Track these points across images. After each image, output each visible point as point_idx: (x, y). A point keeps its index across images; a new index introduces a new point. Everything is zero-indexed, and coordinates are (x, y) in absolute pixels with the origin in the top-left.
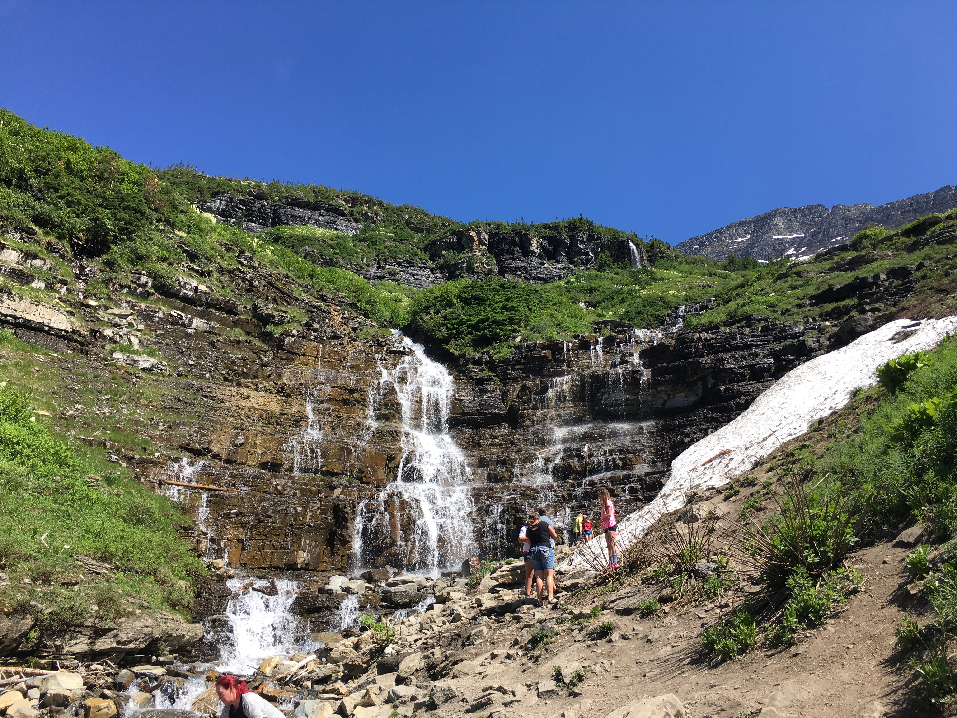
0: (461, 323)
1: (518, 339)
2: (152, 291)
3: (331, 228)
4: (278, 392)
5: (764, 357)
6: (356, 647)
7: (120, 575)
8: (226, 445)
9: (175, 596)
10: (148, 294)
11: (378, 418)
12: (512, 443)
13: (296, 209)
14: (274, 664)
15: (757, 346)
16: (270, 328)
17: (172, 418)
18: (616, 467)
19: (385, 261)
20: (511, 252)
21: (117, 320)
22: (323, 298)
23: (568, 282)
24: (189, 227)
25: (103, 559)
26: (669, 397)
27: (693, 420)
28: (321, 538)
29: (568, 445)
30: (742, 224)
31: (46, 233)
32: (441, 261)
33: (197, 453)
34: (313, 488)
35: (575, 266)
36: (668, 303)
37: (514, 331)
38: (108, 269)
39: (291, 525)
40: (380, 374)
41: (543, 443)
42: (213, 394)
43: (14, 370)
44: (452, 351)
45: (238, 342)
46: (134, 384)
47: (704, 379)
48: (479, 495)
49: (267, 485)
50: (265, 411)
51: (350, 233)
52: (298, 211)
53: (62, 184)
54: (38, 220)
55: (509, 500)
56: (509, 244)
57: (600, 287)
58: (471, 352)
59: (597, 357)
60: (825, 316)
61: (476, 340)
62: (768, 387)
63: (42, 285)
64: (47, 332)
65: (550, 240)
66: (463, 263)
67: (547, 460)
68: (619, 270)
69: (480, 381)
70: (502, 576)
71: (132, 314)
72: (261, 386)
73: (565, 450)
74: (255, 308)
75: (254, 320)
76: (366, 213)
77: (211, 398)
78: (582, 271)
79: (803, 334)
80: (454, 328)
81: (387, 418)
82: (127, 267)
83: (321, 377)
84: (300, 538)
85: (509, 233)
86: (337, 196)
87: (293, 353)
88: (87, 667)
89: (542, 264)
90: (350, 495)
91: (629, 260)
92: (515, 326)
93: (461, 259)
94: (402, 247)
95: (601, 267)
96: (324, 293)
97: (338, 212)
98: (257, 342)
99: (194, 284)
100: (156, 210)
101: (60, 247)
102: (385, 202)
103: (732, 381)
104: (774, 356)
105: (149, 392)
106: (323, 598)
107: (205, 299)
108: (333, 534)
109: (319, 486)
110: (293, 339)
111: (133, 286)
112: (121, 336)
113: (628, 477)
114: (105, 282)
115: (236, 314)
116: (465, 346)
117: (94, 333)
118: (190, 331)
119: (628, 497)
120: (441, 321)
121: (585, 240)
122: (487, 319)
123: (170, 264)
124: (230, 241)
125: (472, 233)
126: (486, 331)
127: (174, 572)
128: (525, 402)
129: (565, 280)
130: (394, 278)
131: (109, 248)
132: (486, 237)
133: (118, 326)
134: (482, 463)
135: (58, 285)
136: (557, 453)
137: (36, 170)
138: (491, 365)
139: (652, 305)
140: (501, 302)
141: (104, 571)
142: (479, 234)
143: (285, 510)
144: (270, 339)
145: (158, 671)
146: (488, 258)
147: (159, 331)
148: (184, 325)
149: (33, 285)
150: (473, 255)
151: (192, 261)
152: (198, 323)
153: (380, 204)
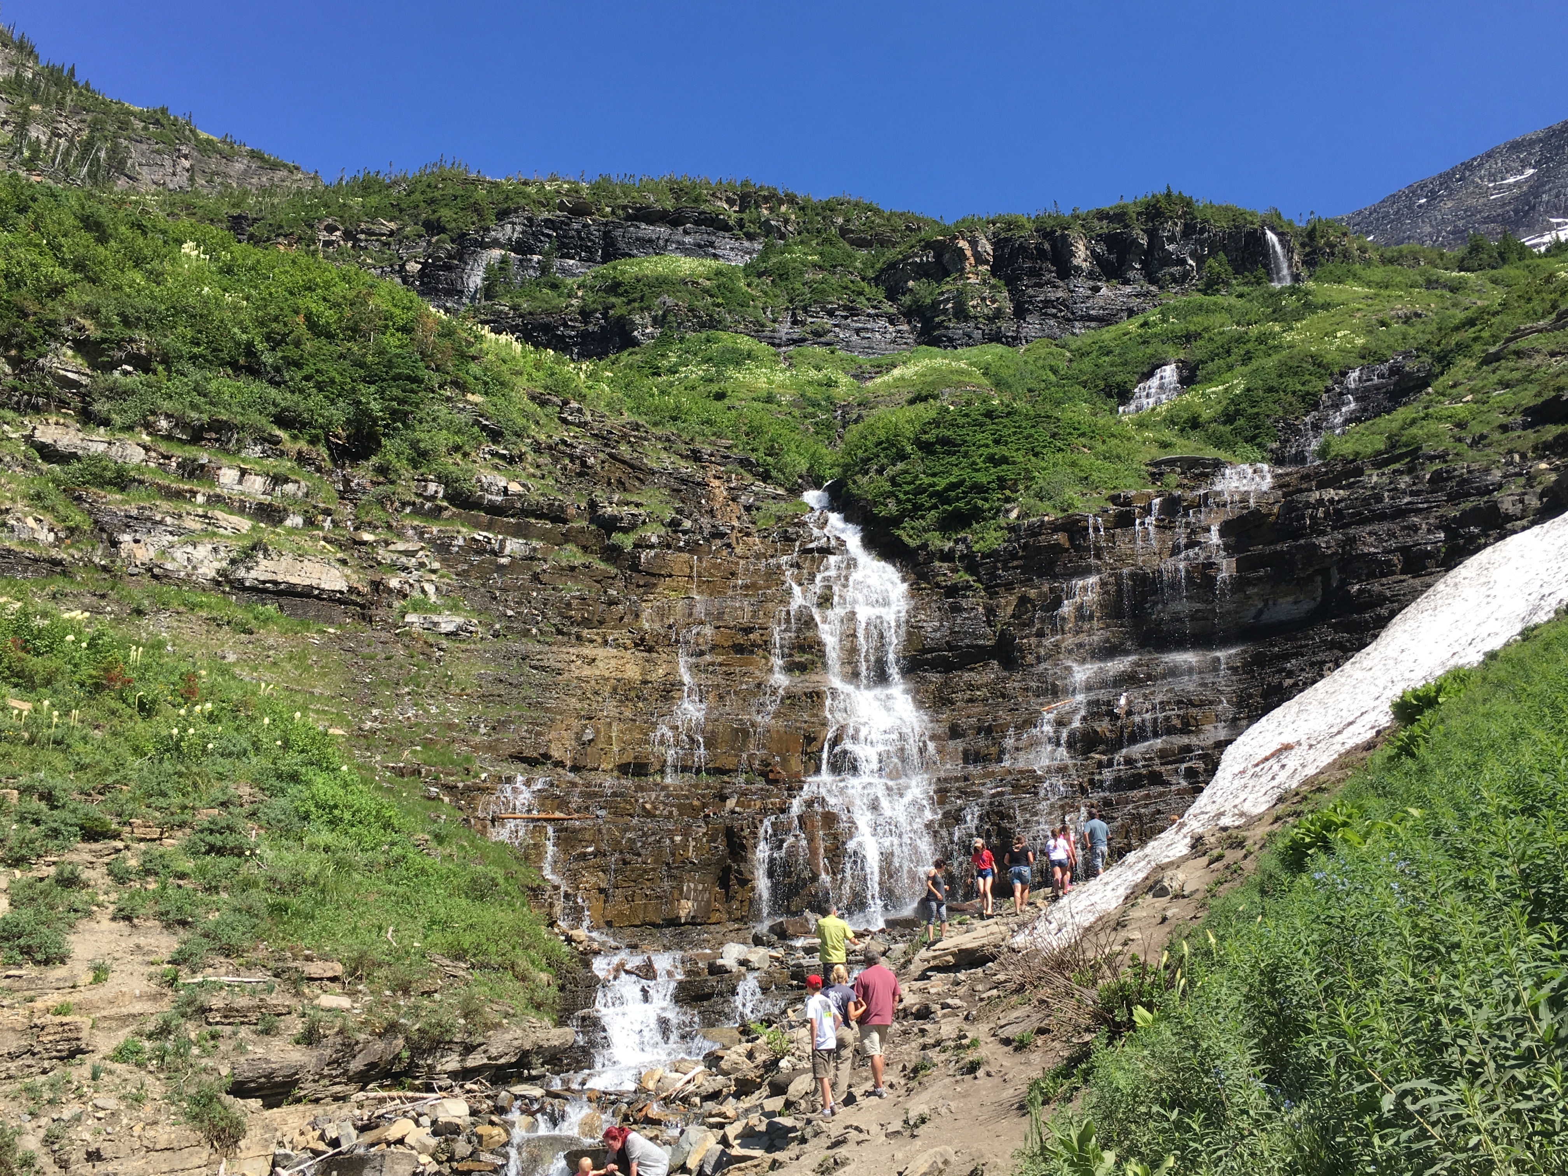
0: (920, 491)
1: (1014, 515)
2: (445, 504)
3: (707, 254)
4: (636, 645)
5: (1429, 531)
6: (750, 1055)
7: (477, 973)
8: (571, 744)
9: (539, 995)
10: (441, 509)
11: (789, 668)
12: (1003, 696)
13: (643, 226)
14: (657, 1077)
15: (1418, 511)
16: (617, 538)
17: (495, 713)
18: (1170, 731)
19: (805, 309)
20: (1034, 273)
21: (404, 559)
22: (696, 456)
23: (1145, 324)
24: (486, 383)
25: (458, 958)
26: (1266, 604)
27: (1302, 646)
28: (710, 878)
29: (1092, 696)
30: (1515, 147)
31: (295, 438)
32: (906, 300)
33: (532, 762)
34: (696, 803)
35: (1161, 288)
36: (1326, 367)
37: (1008, 500)
38: (381, 479)
39: (668, 864)
40: (789, 592)
41: (1055, 692)
42: (545, 663)
43: (288, 667)
44: (906, 539)
45: (573, 569)
46: (438, 661)
47: (1325, 573)
48: (946, 791)
49: (631, 804)
50: (619, 680)
51: (739, 262)
52: (647, 230)
53: (306, 356)
54: (281, 421)
55: (993, 796)
56: (1031, 257)
57: (1206, 329)
58: (937, 542)
59: (1146, 537)
60: (1543, 450)
61: (944, 519)
62: (1429, 586)
63: (299, 520)
64: (317, 597)
65: (1110, 240)
66: (947, 300)
67: (1060, 723)
68: (1246, 289)
69: (952, 591)
70: (935, 958)
71: (422, 548)
72: (610, 638)
73: (1089, 703)
74: (593, 505)
75: (593, 527)
76: (767, 221)
77: (543, 669)
78: (1173, 297)
79: (1500, 487)
80: (909, 500)
81: (802, 668)
82: (407, 472)
83: (700, 610)
84: (682, 882)
85: (1031, 236)
86: (713, 195)
87: (653, 575)
88: (462, 1086)
89: (1096, 289)
90: (749, 807)
91: (1265, 266)
92: (1007, 492)
93: (942, 293)
94: (834, 280)
95: (1210, 286)
96: (698, 446)
97: (717, 224)
98: (600, 565)
99: (502, 483)
100: (438, 369)
101: (314, 455)
102: (801, 196)
103: (1371, 575)
104: (1446, 529)
105: (458, 671)
106: (713, 980)
107: (519, 505)
108: (727, 870)
109: (703, 796)
110: (652, 553)
111: (418, 501)
112: (411, 585)
113: (1188, 749)
114: (381, 502)
115: (565, 521)
116: (925, 530)
117: (377, 586)
118: (503, 561)
119: (1184, 783)
120: (887, 487)
121: (1178, 236)
122: (961, 483)
123: (466, 455)
124: (546, 388)
125: (962, 244)
126: (961, 504)
127: (533, 963)
128: (1025, 625)
129: (1140, 319)
130: (822, 340)
131: (379, 445)
132: (989, 248)
133: (405, 569)
134: (955, 732)
135: (320, 518)
136: (1075, 711)
137: (268, 338)
138: (970, 563)
139: (1295, 372)
140: (987, 446)
141: (461, 973)
142: (973, 243)
143: (659, 842)
144: (619, 555)
145: (537, 1092)
146: (993, 287)
147: (460, 568)
148: (493, 552)
149: (288, 523)
150: (965, 285)
151: (495, 442)
152: (514, 546)
153: (791, 200)
